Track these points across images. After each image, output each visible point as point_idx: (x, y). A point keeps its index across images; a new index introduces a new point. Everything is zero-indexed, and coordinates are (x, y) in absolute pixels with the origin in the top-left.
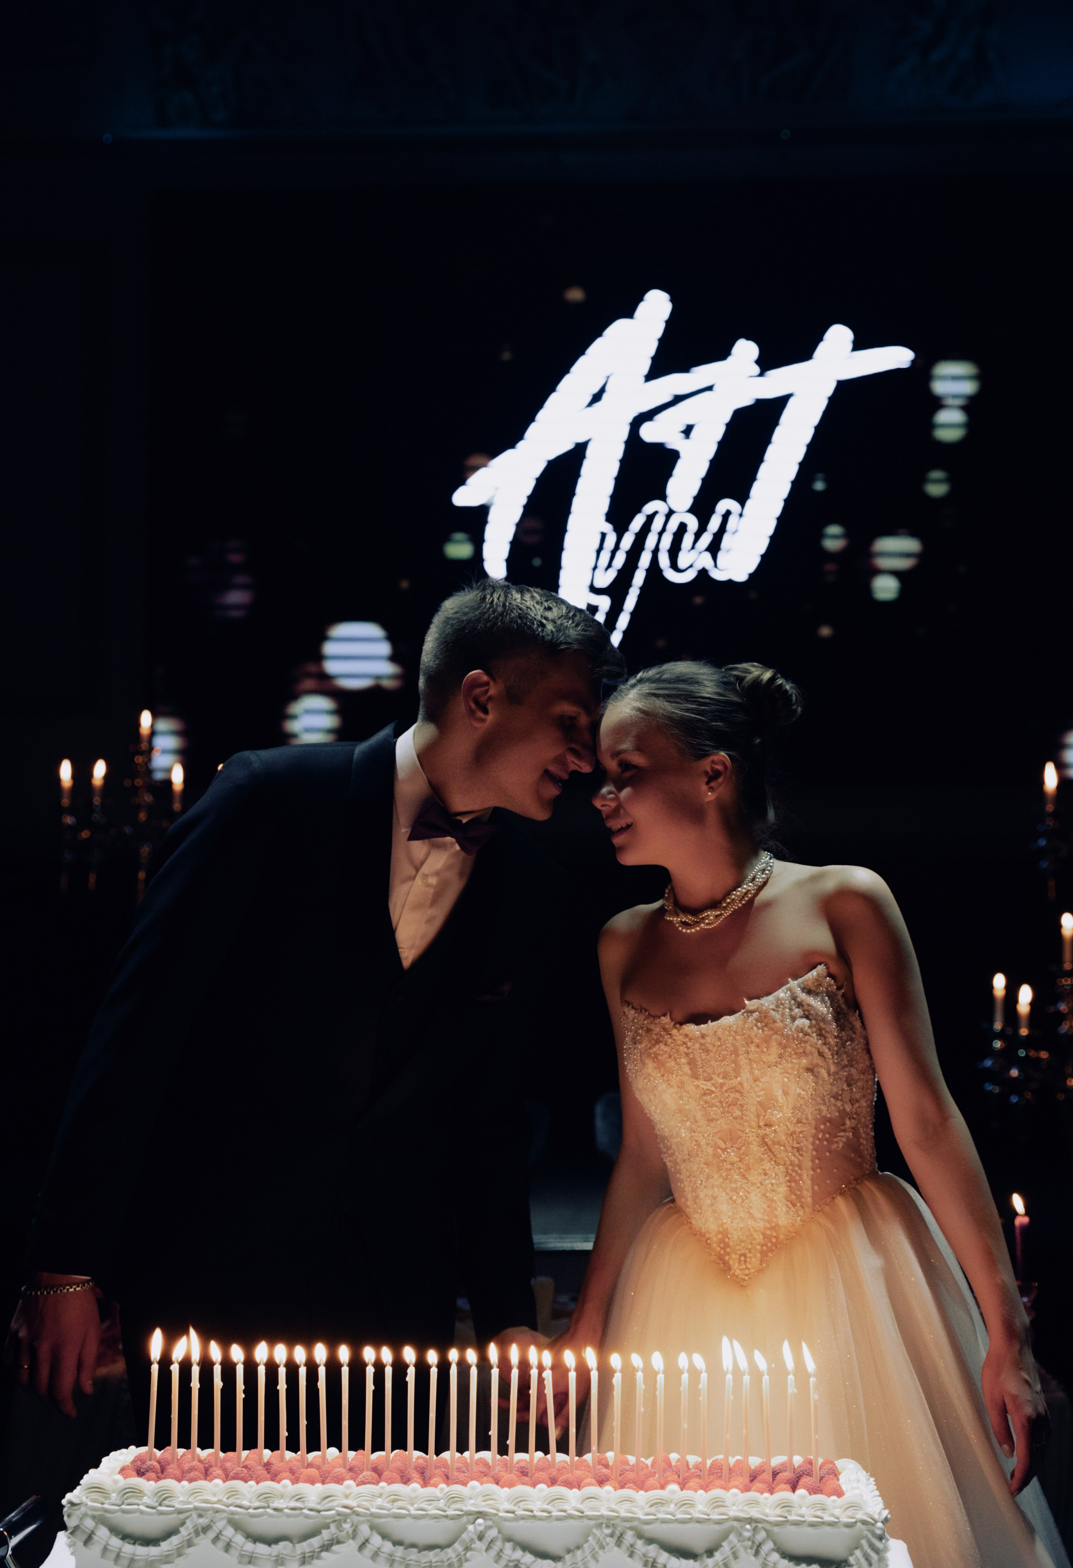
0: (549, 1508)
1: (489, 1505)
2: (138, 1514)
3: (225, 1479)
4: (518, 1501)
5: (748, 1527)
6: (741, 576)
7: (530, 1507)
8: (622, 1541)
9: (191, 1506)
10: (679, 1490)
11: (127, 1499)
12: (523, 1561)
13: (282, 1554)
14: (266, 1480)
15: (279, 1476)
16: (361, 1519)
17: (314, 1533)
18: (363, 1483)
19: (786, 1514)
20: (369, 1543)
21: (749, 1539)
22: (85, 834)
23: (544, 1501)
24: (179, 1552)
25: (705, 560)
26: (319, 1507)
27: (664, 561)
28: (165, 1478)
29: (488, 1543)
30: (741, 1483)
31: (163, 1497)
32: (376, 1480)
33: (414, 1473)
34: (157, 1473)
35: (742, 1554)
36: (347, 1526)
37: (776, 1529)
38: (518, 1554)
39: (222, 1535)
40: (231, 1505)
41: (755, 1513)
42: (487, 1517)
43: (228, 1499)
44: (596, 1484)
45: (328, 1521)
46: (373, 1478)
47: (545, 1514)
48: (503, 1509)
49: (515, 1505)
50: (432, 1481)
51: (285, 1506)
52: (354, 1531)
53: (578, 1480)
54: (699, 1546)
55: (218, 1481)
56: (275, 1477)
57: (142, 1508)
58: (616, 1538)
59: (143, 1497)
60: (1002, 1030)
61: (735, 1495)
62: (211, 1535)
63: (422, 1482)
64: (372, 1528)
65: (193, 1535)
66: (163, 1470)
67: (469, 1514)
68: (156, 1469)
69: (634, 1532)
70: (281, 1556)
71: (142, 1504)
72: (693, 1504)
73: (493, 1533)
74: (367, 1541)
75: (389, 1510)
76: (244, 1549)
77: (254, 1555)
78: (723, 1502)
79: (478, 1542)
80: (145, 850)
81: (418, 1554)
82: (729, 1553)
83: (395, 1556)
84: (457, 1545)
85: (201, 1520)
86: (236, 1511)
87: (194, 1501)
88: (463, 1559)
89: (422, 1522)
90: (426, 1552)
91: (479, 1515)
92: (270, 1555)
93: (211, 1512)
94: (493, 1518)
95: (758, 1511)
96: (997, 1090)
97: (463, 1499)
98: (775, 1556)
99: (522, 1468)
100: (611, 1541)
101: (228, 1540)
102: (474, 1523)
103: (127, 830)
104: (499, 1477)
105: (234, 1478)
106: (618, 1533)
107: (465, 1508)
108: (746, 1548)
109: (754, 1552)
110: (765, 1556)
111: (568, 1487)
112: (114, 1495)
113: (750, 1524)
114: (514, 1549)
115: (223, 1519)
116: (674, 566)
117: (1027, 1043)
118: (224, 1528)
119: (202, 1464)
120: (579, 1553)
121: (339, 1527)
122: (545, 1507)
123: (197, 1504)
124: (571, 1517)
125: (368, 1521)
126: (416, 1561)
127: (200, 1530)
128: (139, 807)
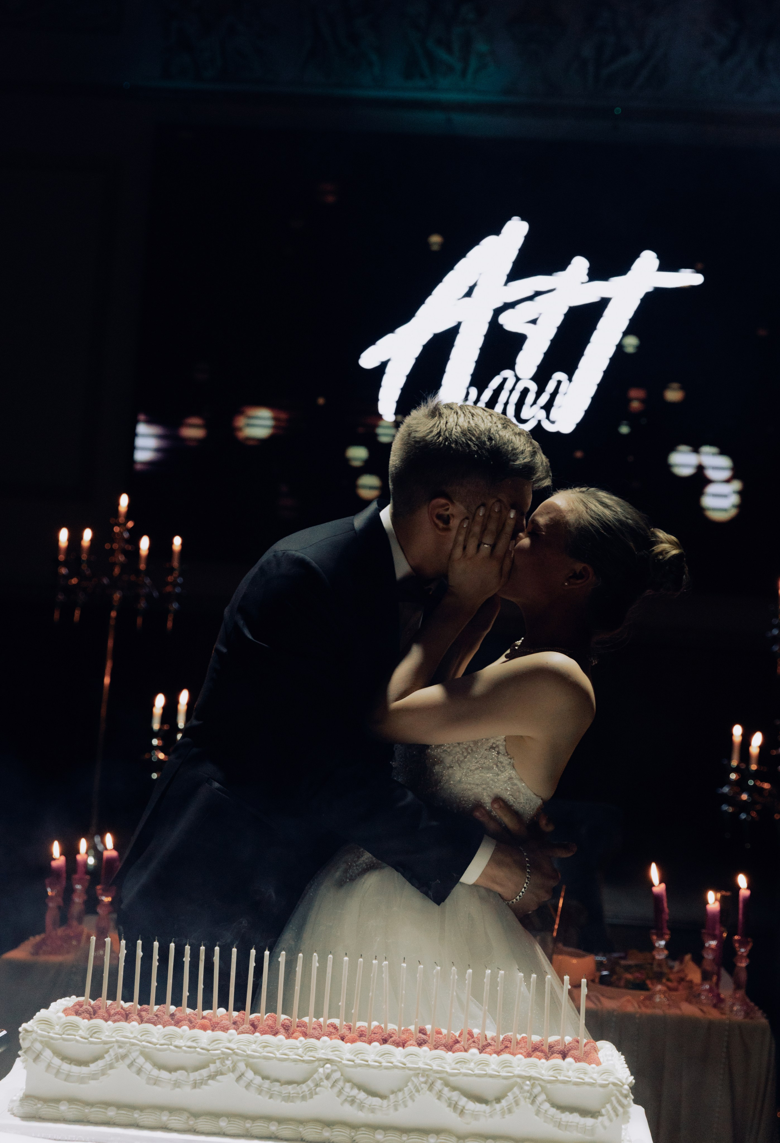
0: (380, 1059)
1: (336, 1054)
2: (74, 1042)
3: (140, 1022)
4: (358, 1053)
5: (528, 1082)
6: (566, 429)
7: (366, 1058)
8: (432, 1087)
9: (114, 1039)
10: (479, 1053)
11: (66, 1031)
12: (358, 1097)
13: (179, 1079)
14: (171, 1025)
15: (180, 1024)
16: (239, 1058)
17: (204, 1066)
18: (243, 1033)
19: (557, 1075)
20: (244, 1076)
21: (528, 1092)
22: (74, 581)
23: (377, 1055)
24: (103, 1072)
25: (541, 415)
26: (209, 1047)
27: (511, 412)
28: (96, 1018)
29: (333, 1082)
30: (525, 1052)
31: (94, 1032)
32: (252, 1032)
33: (281, 1028)
34: (90, 1014)
35: (522, 1102)
36: (228, 1063)
37: (549, 1086)
38: (355, 1092)
39: (136, 1062)
40: (144, 1041)
41: (533, 1073)
42: (334, 1063)
43: (141, 1036)
44: (417, 1045)
45: (214, 1058)
46: (250, 1030)
47: (377, 1064)
48: (346, 1058)
49: (355, 1056)
50: (294, 1035)
51: (183, 1045)
52: (234, 1066)
53: (404, 1042)
54: (489, 1094)
55: (135, 1023)
56: (178, 1023)
57: (78, 1038)
58: (429, 1084)
59: (79, 1030)
60: (738, 766)
61: (520, 1060)
62: (128, 1061)
63: (286, 1035)
64: (247, 1065)
65: (114, 1061)
66: (95, 1012)
67: (319, 1060)
68: (90, 1012)
69: (442, 1081)
70: (178, 1081)
71: (78, 1035)
72: (487, 1064)
73: (337, 1075)
74: (243, 1074)
75: (261, 1053)
76: (151, 1074)
77: (159, 1079)
78: (510, 1063)
79: (325, 1081)
80: (117, 596)
81: (280, 1087)
82: (513, 1101)
83: (263, 1087)
84: (309, 1082)
85: (120, 1050)
86: (147, 1046)
87: (116, 1036)
88: (314, 1093)
89: (285, 1064)
90: (286, 1086)
91: (327, 1061)
92: (170, 1080)
93: (128, 1045)
94: (337, 1064)
95: (536, 1072)
96: (730, 810)
97: (316, 1049)
98: (547, 1105)
99: (362, 1031)
100: (425, 1087)
101: (140, 1067)
102: (323, 1067)
103: (105, 581)
104: (344, 1036)
105: (146, 1022)
106: (430, 1081)
107: (317, 1056)
108: (525, 1098)
109: (531, 1101)
110: (539, 1105)
111: (395, 1046)
112: (57, 1027)
113: (529, 1080)
114: (352, 1088)
115: (137, 1050)
116: (517, 417)
117: (755, 776)
118: (138, 1057)
119: (125, 1011)
120: (400, 1094)
121: (223, 1063)
122: (377, 1058)
123: (118, 1038)
124: (396, 1067)
125: (245, 1060)
126: (278, 1092)
127: (119, 1057)
128: (114, 564)
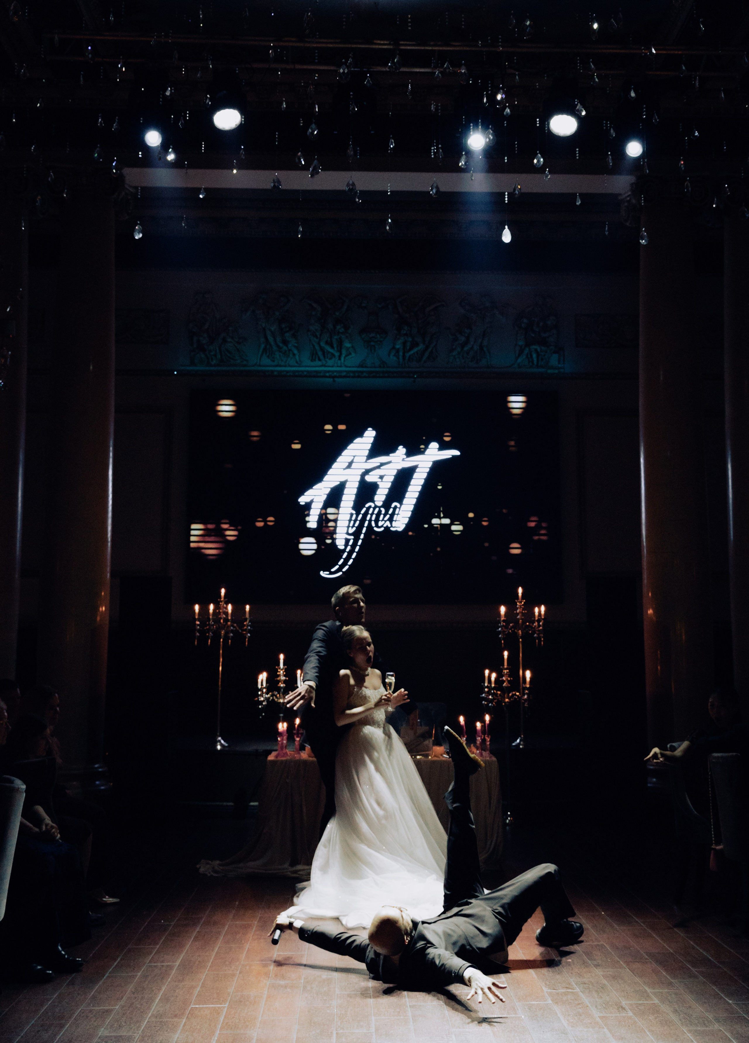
6: (400, 529)
25: (388, 524)
27: (373, 524)
60: (488, 686)
96: (486, 703)
116: (377, 526)
117: (494, 688)
128: (221, 618)
